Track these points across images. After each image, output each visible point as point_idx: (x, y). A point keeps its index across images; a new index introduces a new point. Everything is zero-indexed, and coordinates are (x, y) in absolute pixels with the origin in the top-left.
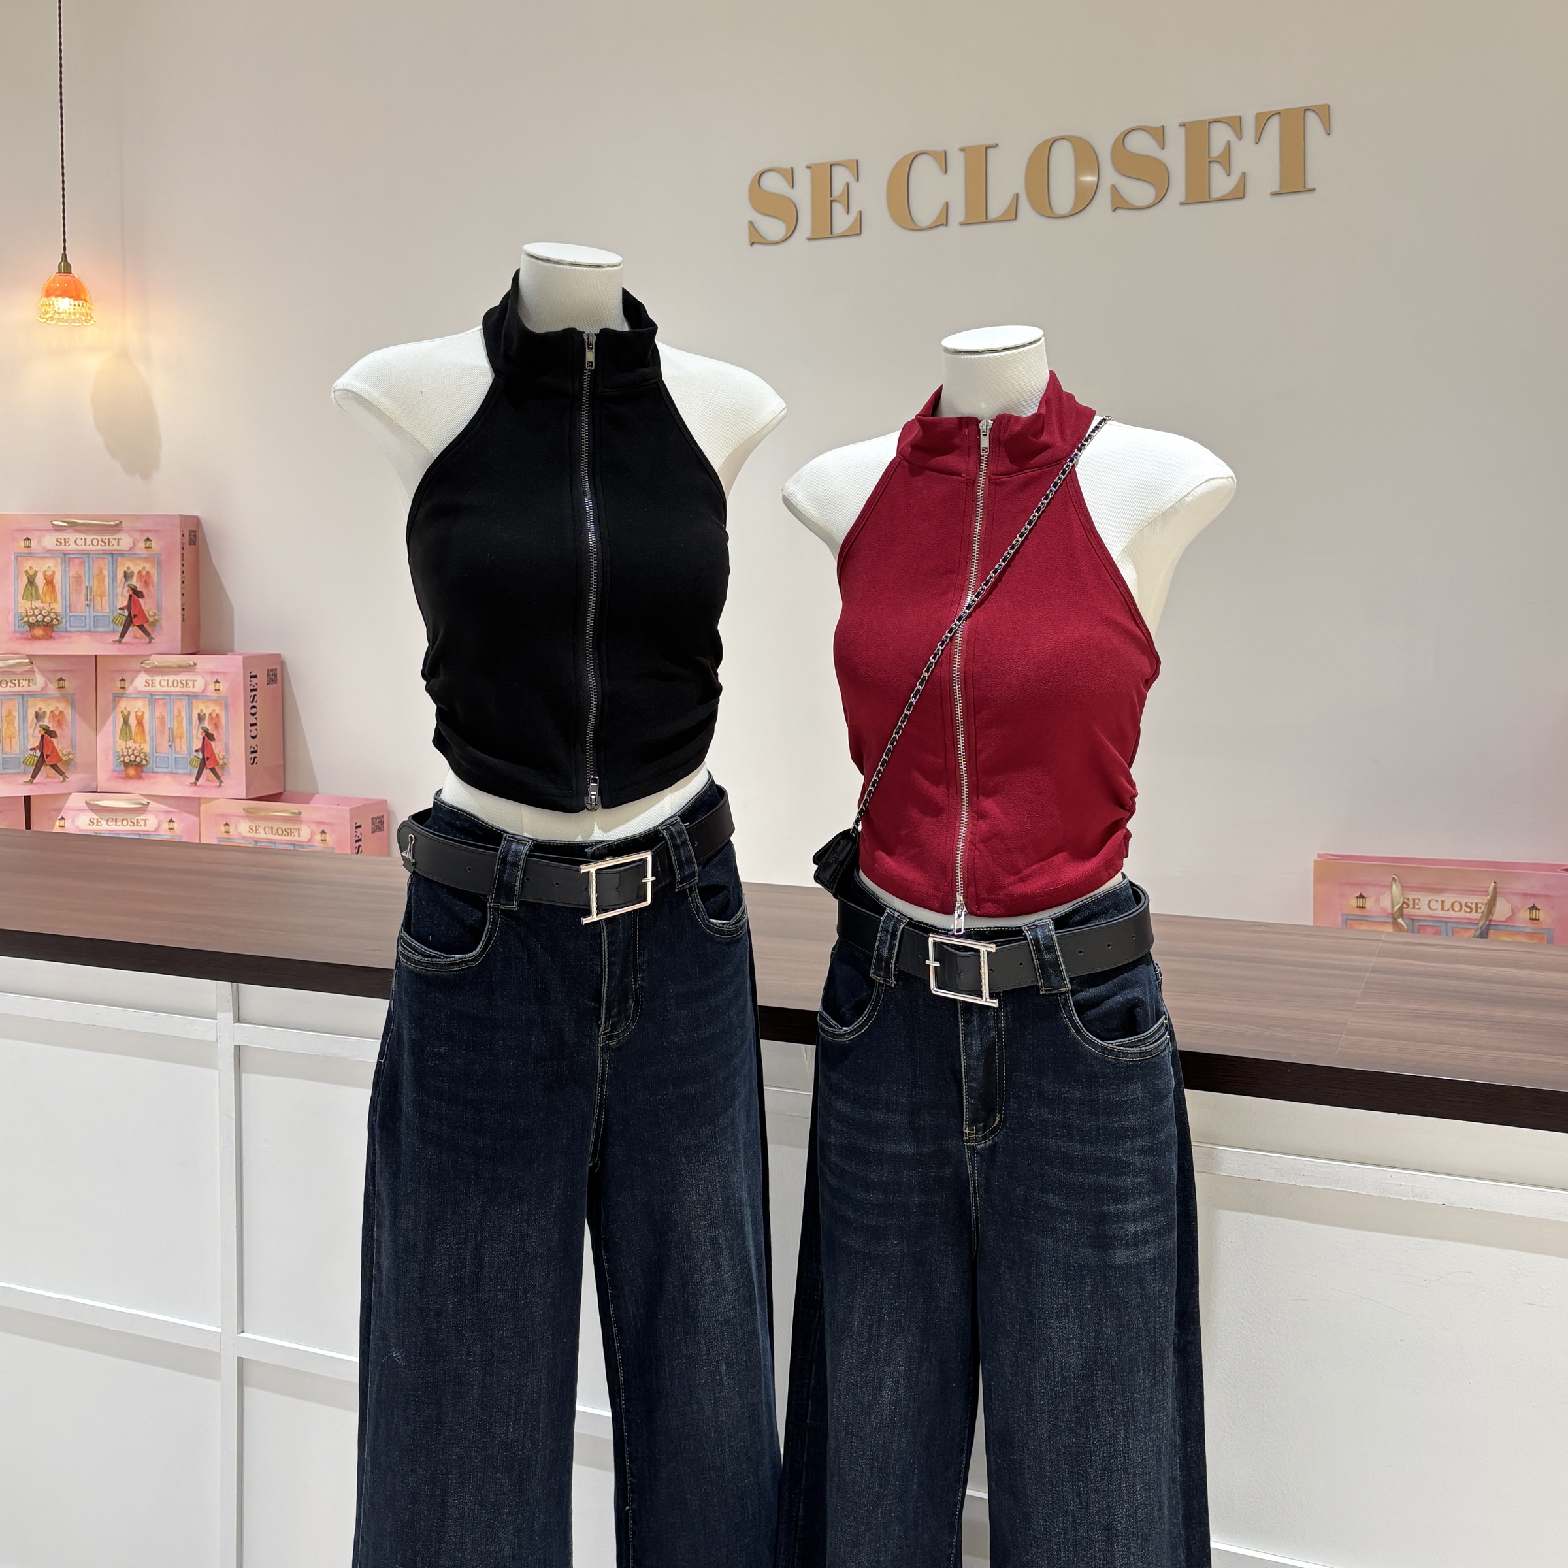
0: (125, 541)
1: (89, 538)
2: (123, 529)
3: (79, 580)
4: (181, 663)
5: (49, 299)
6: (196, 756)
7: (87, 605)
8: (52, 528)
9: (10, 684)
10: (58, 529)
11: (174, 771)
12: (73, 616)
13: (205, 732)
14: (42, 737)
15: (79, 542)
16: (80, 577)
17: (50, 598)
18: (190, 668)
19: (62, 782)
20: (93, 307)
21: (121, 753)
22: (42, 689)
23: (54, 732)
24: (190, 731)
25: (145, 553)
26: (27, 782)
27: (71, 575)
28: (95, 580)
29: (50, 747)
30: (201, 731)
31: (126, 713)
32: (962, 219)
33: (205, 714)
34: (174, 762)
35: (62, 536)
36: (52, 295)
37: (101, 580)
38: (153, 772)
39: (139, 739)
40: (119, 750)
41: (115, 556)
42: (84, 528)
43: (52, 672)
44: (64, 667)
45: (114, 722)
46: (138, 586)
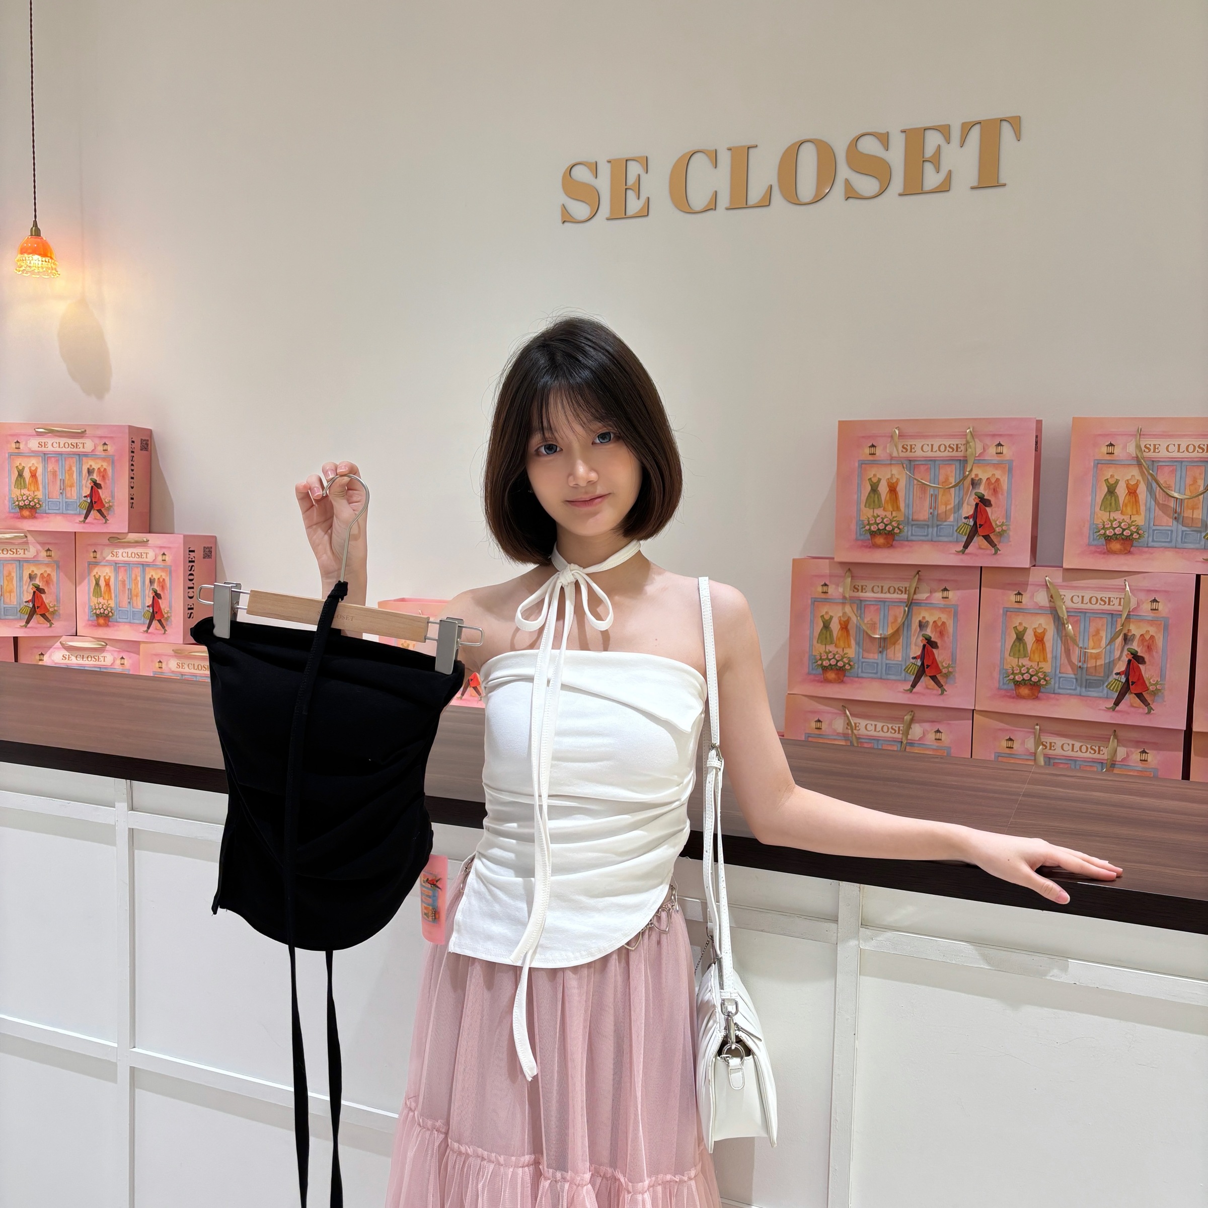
0: (88, 445)
1: (62, 441)
2: (87, 435)
3: (54, 474)
4: (137, 539)
5: (22, 255)
6: (148, 611)
7: (61, 493)
8: (35, 434)
9: (9, 552)
10: (39, 434)
11: (132, 621)
12: (51, 501)
13: (155, 592)
14: (34, 592)
15: (55, 445)
16: (56, 472)
17: (35, 487)
18: (144, 543)
19: (49, 627)
20: (58, 263)
21: (94, 607)
22: (35, 557)
23: (44, 590)
24: (144, 591)
25: (103, 454)
26: (23, 626)
27: (49, 470)
28: (67, 475)
29: (40, 601)
30: (151, 591)
31: (97, 577)
32: (727, 205)
33: (154, 579)
34: (132, 614)
35: (43, 440)
36: (25, 253)
37: (71, 475)
38: (117, 622)
39: (107, 597)
40: (92, 604)
41: (81, 456)
42: (58, 434)
43: (42, 544)
44: (51, 540)
45: (89, 583)
46: (98, 480)
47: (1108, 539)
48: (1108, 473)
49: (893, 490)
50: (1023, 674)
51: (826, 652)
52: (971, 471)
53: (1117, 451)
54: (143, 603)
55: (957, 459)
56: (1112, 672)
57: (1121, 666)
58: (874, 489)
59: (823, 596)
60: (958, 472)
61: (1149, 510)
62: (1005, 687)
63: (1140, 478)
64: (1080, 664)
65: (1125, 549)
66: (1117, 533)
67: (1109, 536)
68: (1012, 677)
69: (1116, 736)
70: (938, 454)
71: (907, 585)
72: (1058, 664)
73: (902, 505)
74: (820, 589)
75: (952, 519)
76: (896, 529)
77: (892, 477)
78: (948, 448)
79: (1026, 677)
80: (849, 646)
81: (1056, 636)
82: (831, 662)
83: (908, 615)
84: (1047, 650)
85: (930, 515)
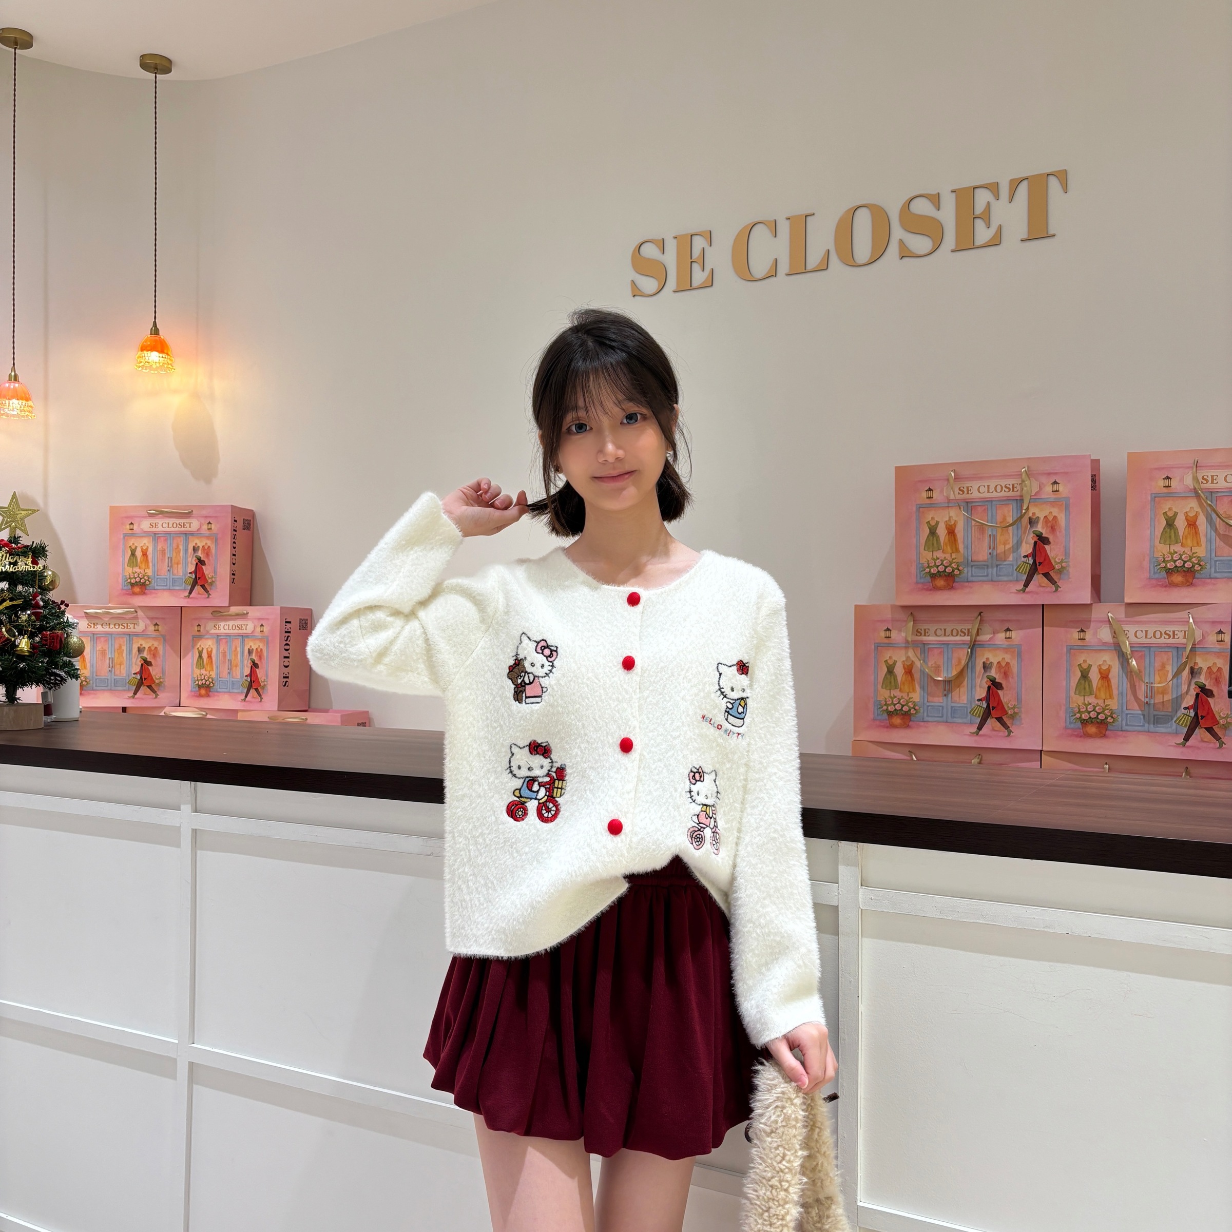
0: (194, 524)
1: (171, 521)
2: (193, 515)
3: (163, 552)
4: (237, 612)
5: (142, 353)
6: (246, 680)
7: (169, 570)
8: (147, 515)
10: (151, 516)
11: (230, 691)
12: (159, 578)
13: (253, 662)
14: (142, 665)
15: (164, 525)
16: (164, 550)
17: (145, 565)
18: (244, 616)
19: (155, 698)
20: (173, 359)
21: (196, 678)
22: (143, 631)
23: (150, 662)
25: (207, 533)
26: (132, 697)
27: (158, 549)
28: (174, 553)
29: (147, 673)
30: (250, 661)
31: (200, 649)
32: (786, 271)
34: (231, 684)
35: (153, 521)
36: (144, 350)
37: (178, 553)
38: (218, 692)
39: (208, 669)
40: (195, 676)
41: (187, 535)
42: (167, 515)
43: (151, 619)
44: (158, 615)
45: (193, 656)
46: (202, 557)
47: (1169, 572)
48: (1166, 506)
49: (951, 532)
50: (1089, 712)
51: (891, 697)
52: (1027, 509)
53: (1174, 483)
54: (242, 673)
55: (1013, 498)
56: (1180, 706)
57: (1189, 701)
58: (933, 532)
59: (886, 641)
60: (1015, 511)
61: (1210, 541)
62: (1072, 726)
63: (1199, 510)
64: (1147, 700)
65: (1188, 581)
66: (1178, 565)
67: (1170, 569)
68: (1078, 715)
69: (1188, 773)
70: (995, 494)
71: (969, 626)
72: (1125, 701)
73: (961, 547)
74: (883, 634)
75: (1011, 558)
76: (956, 571)
77: (950, 520)
78: (1004, 488)
79: (1093, 715)
80: (914, 690)
81: (1121, 672)
82: (896, 706)
83: (971, 656)
84: (1113, 687)
85: (989, 556)
